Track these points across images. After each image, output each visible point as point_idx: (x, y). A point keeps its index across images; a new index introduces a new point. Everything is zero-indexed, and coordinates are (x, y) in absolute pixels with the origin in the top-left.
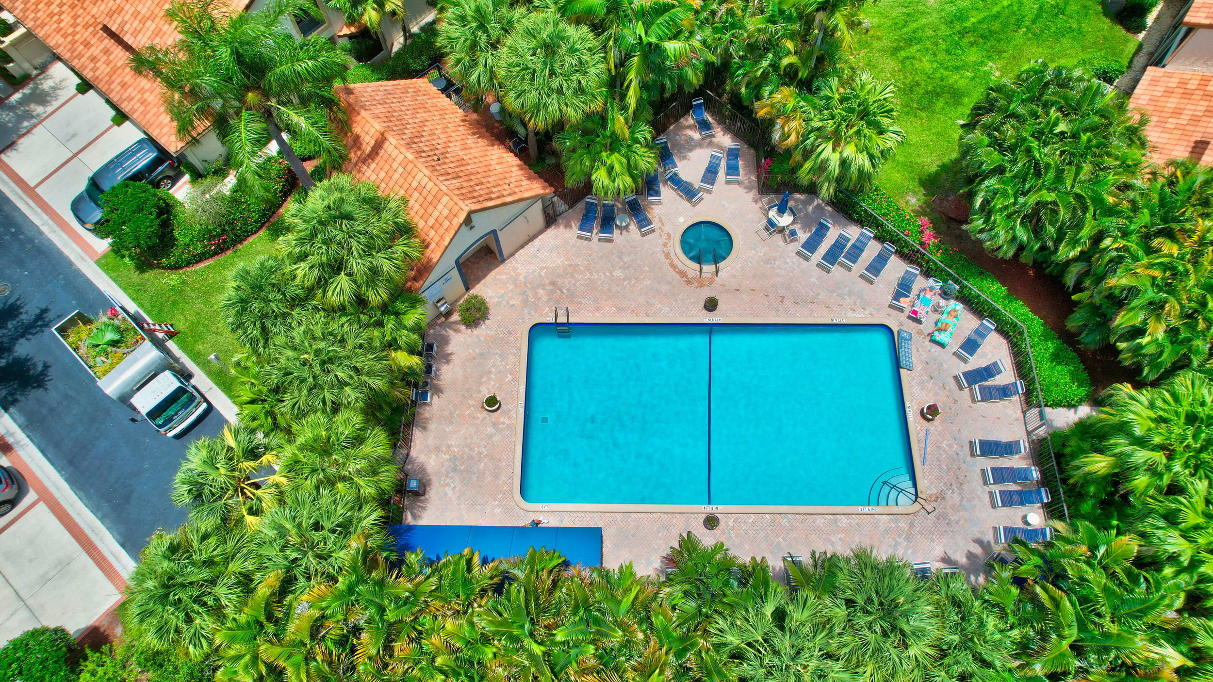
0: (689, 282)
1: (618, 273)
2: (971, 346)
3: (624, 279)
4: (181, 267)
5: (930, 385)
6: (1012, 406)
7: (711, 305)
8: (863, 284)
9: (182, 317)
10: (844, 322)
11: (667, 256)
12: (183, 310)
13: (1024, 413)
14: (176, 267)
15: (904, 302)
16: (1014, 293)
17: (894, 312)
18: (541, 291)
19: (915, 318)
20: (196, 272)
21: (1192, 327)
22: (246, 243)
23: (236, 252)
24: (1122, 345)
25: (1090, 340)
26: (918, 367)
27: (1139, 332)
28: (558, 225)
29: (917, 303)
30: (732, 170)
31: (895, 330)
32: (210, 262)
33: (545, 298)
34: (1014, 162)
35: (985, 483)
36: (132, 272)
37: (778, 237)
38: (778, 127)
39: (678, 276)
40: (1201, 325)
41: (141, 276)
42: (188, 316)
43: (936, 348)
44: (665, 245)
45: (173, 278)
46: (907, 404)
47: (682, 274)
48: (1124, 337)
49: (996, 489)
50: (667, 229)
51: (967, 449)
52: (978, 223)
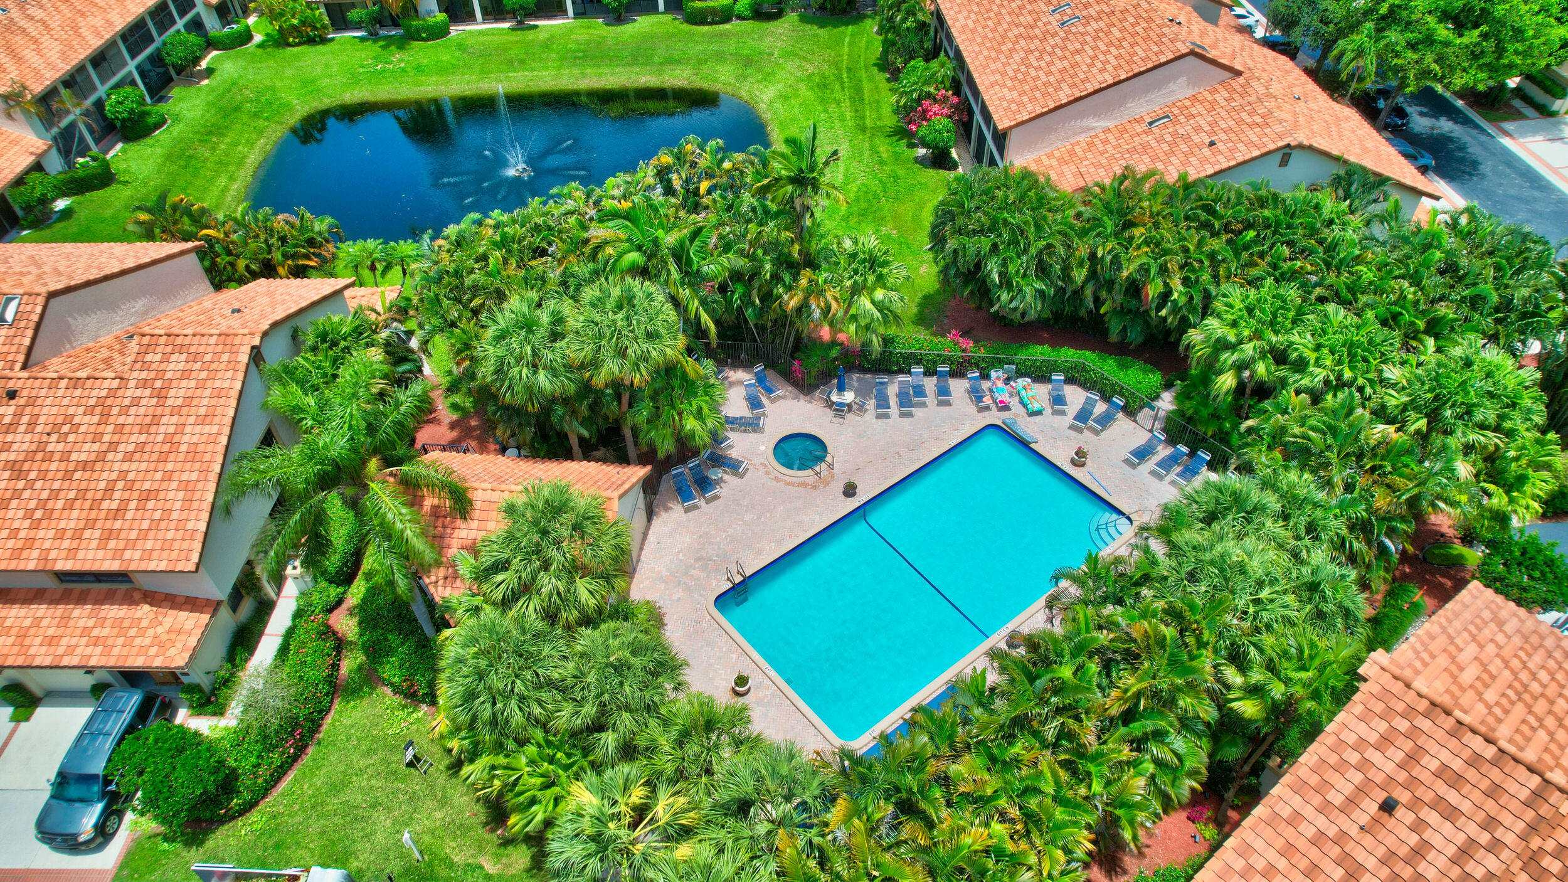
0: (814, 487)
1: (748, 517)
2: (1058, 400)
3: (759, 518)
4: (257, 803)
5: (1059, 443)
6: (1122, 422)
7: (850, 490)
8: (944, 410)
9: (303, 852)
10: (959, 440)
11: (777, 479)
12: (298, 844)
13: (1135, 421)
14: (248, 807)
15: (987, 400)
16: (1055, 344)
17: (986, 413)
18: (693, 572)
19: (1004, 407)
20: (282, 794)
21: (1194, 271)
22: (324, 728)
23: (319, 744)
24: (1163, 313)
25: (1135, 336)
26: (1039, 437)
27: (1165, 296)
28: (657, 514)
29: (996, 395)
30: (769, 391)
31: (999, 423)
32: (291, 776)
33: (703, 575)
34: (1000, 235)
35: (1160, 478)
36: (185, 853)
37: (850, 417)
38: (814, 306)
39: (801, 489)
40: (1196, 265)
41: (201, 850)
42: (311, 845)
43: (1037, 419)
44: (767, 473)
45: (256, 819)
46: (1059, 464)
47: (804, 485)
48: (1159, 308)
49: (1172, 476)
50: (757, 461)
51: (1127, 468)
52: (1005, 296)
